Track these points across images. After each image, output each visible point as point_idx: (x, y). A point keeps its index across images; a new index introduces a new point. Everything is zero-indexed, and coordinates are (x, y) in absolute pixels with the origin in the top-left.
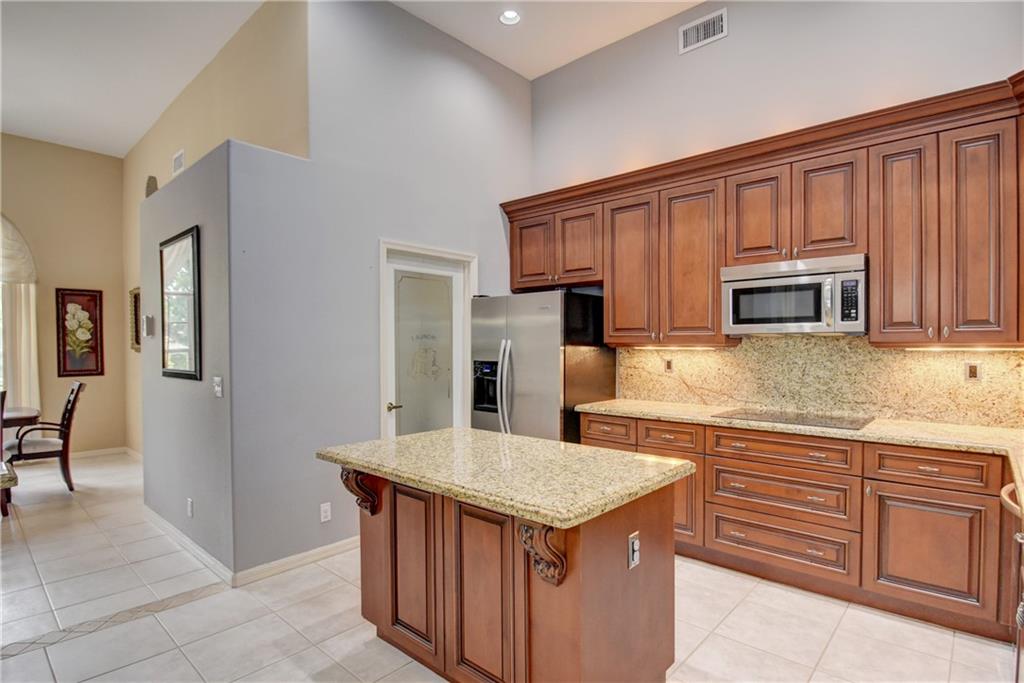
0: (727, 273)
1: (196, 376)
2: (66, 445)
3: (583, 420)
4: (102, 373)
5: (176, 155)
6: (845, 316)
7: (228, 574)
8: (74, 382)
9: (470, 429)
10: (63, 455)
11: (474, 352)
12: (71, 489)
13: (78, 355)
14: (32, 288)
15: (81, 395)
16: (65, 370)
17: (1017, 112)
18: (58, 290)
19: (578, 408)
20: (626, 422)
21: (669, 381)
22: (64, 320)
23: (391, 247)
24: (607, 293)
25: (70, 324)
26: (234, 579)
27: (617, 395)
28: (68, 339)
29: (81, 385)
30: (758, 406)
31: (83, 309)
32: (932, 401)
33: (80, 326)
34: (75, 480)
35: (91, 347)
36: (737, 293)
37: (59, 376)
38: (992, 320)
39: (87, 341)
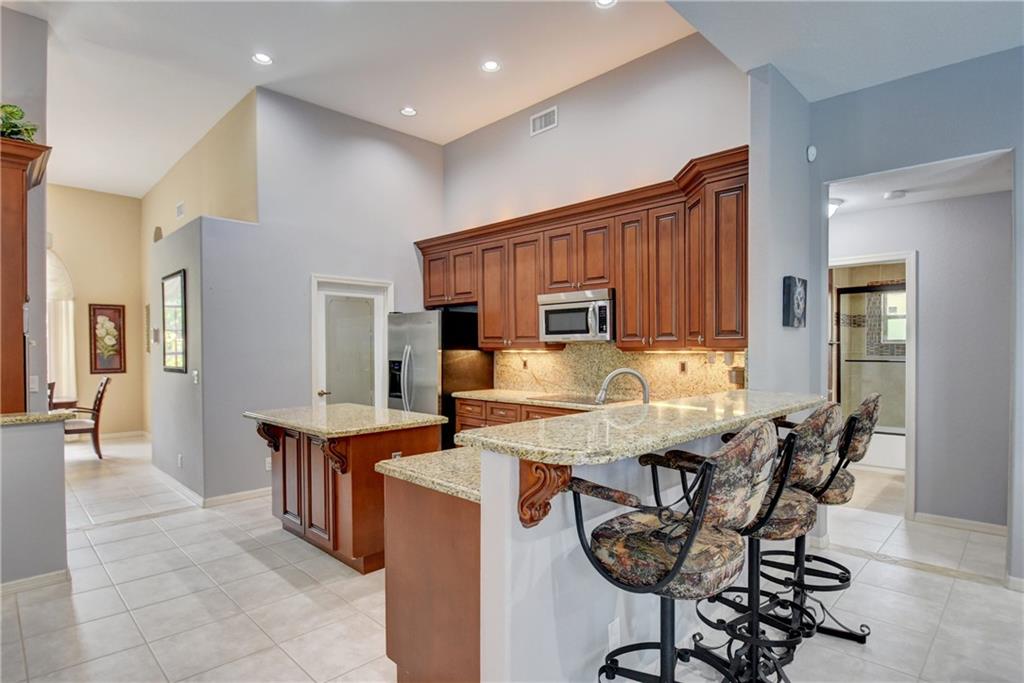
0: (542, 298)
1: (184, 370)
2: (97, 424)
3: (457, 403)
4: (124, 371)
5: (179, 204)
6: (601, 330)
7: (200, 500)
8: (103, 378)
9: (387, 410)
10: (95, 432)
11: (390, 354)
12: (100, 457)
13: (105, 357)
14: (71, 304)
15: (108, 386)
16: (96, 369)
17: (684, 199)
18: (90, 305)
19: (454, 395)
20: (480, 403)
21: (525, 375)
22: (95, 329)
23: (320, 280)
24: (479, 310)
25: (100, 332)
26: (204, 503)
27: (495, 385)
28: (98, 344)
29: (108, 379)
30: (574, 393)
31: (110, 320)
32: (663, 387)
33: (108, 334)
34: (103, 453)
35: (116, 351)
36: (548, 313)
37: (92, 373)
38: (674, 332)
39: (113, 346)
